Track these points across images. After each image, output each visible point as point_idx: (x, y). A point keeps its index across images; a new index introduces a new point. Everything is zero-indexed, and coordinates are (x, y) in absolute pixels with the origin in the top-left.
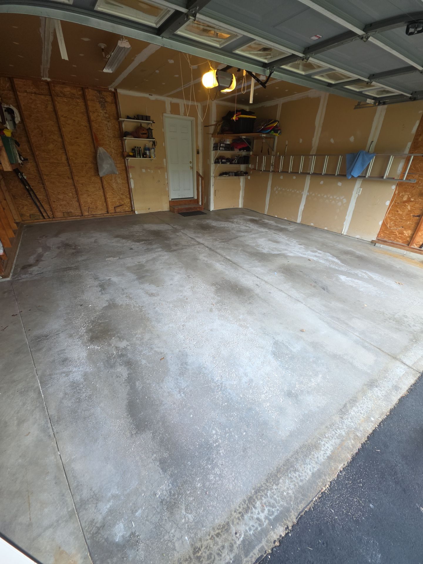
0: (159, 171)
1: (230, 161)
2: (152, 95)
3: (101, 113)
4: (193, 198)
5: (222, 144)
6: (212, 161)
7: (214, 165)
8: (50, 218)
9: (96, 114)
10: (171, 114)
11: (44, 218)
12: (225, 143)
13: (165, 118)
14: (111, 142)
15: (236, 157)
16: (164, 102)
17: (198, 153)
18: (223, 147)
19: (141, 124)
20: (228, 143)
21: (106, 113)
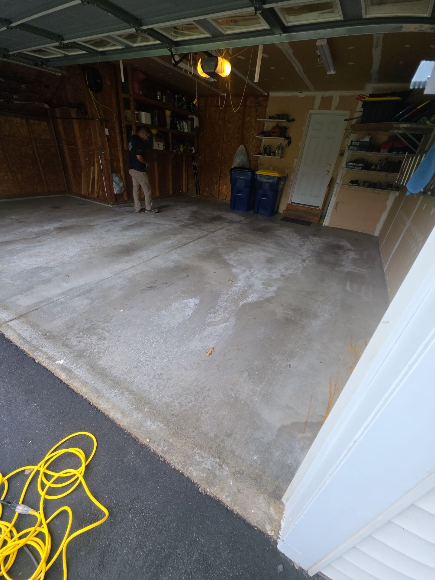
2: (301, 93)
3: (253, 116)
4: (318, 207)
5: (355, 142)
6: (344, 165)
7: (345, 169)
8: (200, 194)
9: (250, 117)
10: (319, 110)
11: (197, 194)
12: (361, 141)
13: (311, 115)
14: (253, 141)
15: (381, 160)
16: (314, 98)
17: (342, 154)
18: (355, 146)
19: (277, 124)
20: (367, 140)
21: (257, 116)
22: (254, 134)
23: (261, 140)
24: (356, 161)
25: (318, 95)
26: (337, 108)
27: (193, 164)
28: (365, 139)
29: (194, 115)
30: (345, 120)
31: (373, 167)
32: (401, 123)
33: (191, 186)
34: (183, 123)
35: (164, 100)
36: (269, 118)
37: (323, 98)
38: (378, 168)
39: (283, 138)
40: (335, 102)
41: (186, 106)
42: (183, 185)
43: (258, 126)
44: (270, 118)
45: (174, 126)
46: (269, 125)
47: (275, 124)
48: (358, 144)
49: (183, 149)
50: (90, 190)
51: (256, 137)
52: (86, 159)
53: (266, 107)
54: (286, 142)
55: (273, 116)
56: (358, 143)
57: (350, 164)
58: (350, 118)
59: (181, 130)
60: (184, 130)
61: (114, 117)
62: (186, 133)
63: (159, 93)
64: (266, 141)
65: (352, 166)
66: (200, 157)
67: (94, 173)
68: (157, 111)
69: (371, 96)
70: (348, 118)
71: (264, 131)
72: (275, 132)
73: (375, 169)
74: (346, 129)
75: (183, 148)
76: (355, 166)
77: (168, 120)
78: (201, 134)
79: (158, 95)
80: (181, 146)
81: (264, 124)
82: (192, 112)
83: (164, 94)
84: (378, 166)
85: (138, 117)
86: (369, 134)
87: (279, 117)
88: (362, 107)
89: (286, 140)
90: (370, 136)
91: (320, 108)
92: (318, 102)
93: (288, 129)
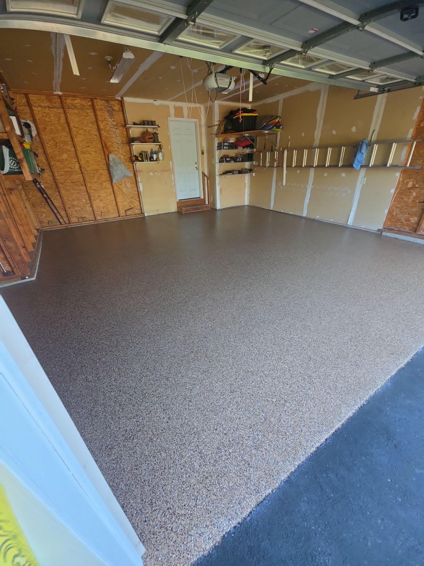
0: (166, 173)
1: (234, 159)
2: (156, 101)
3: (109, 121)
4: (200, 198)
6: (218, 160)
7: (219, 164)
8: (65, 223)
9: (105, 122)
10: (176, 117)
11: (61, 224)
14: (119, 148)
16: (168, 107)
17: (202, 153)
19: (147, 130)
21: (114, 121)
25: (171, 104)
31: (238, 160)
38: (241, 160)
39: (153, 143)
40: (186, 112)
43: (118, 131)
44: (134, 124)
46: (135, 131)
47: (142, 130)
55: (137, 122)
56: (228, 144)
66: (45, 175)
71: (131, 137)
72: (151, 138)
92: (172, 111)
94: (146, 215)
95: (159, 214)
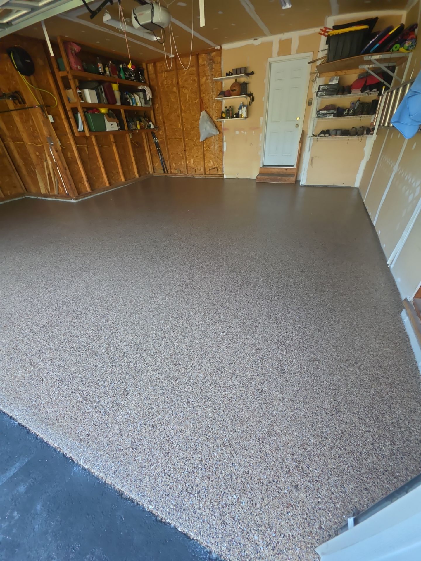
0: (253, 132)
2: (257, 39)
3: (209, 76)
4: (292, 166)
5: (323, 86)
6: (314, 114)
7: (316, 119)
8: (168, 173)
9: (205, 78)
10: (278, 56)
11: (165, 173)
12: (329, 84)
13: (271, 64)
14: (213, 105)
15: (353, 103)
16: (271, 43)
17: (310, 104)
18: (323, 91)
19: (236, 80)
20: (335, 82)
21: (212, 75)
22: (213, 97)
23: (221, 102)
24: (327, 108)
25: (275, 39)
26: (298, 52)
27: (154, 141)
28: (334, 81)
29: (144, 85)
30: (309, 63)
31: (345, 112)
32: (372, 55)
33: (157, 165)
34: (134, 96)
35: (108, 73)
36: (225, 75)
37: (281, 42)
38: (351, 112)
39: (245, 95)
40: (295, 45)
41: (134, 76)
42: (148, 166)
43: (215, 86)
44: (227, 74)
45: (124, 102)
46: (227, 83)
47: (233, 81)
48: (327, 89)
49: (140, 127)
50: (49, 187)
51: (216, 99)
52: (36, 154)
53: (220, 63)
54: (249, 99)
55: (230, 72)
56: (326, 87)
57: (321, 112)
58: (313, 60)
59: (134, 105)
60: (136, 104)
61: (55, 102)
62: (140, 107)
63: (100, 65)
64: (227, 102)
65: (322, 115)
66: (161, 132)
67: (48, 167)
68: (102, 87)
69: (335, 28)
70: (311, 60)
71: (223, 90)
72: (235, 90)
73: (348, 113)
74: (311, 73)
75: (140, 124)
76: (326, 114)
77: (117, 95)
78: (157, 106)
79: (100, 68)
80: (138, 122)
81: (222, 83)
82: (142, 82)
83: (106, 66)
84: (351, 110)
85: (82, 97)
86: (336, 75)
87: (237, 71)
88: (326, 44)
89: (248, 98)
90: (338, 77)
91: (279, 54)
92: (276, 48)
93: (248, 84)
94: (225, 177)
95: (238, 179)
